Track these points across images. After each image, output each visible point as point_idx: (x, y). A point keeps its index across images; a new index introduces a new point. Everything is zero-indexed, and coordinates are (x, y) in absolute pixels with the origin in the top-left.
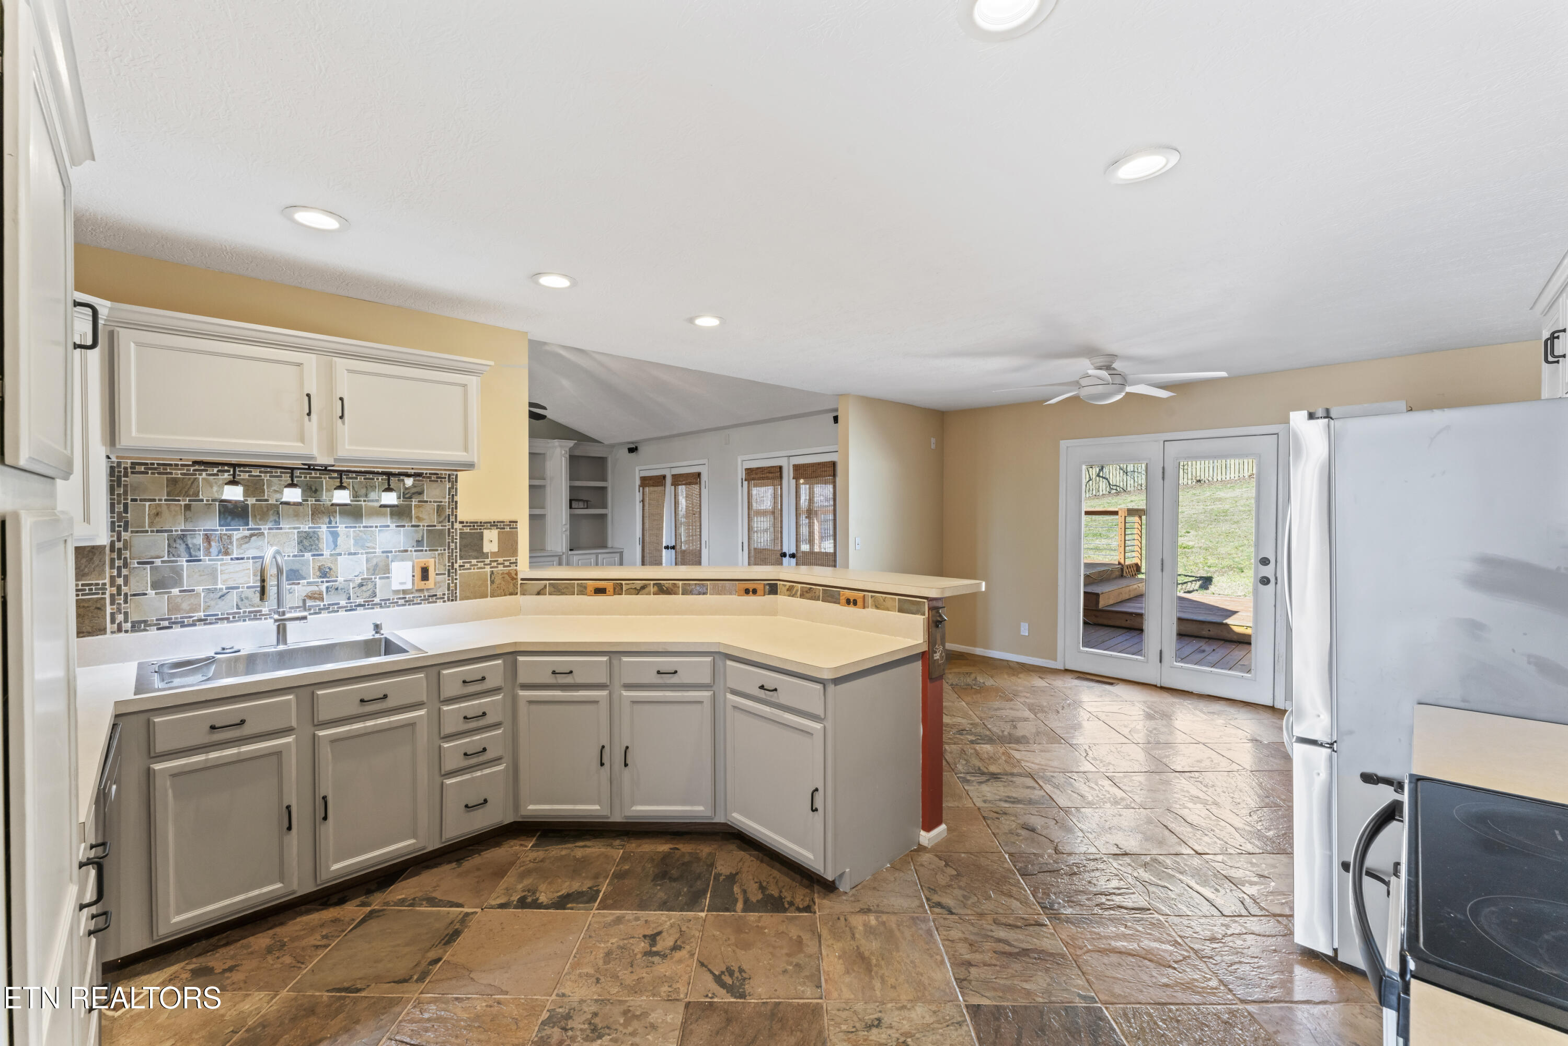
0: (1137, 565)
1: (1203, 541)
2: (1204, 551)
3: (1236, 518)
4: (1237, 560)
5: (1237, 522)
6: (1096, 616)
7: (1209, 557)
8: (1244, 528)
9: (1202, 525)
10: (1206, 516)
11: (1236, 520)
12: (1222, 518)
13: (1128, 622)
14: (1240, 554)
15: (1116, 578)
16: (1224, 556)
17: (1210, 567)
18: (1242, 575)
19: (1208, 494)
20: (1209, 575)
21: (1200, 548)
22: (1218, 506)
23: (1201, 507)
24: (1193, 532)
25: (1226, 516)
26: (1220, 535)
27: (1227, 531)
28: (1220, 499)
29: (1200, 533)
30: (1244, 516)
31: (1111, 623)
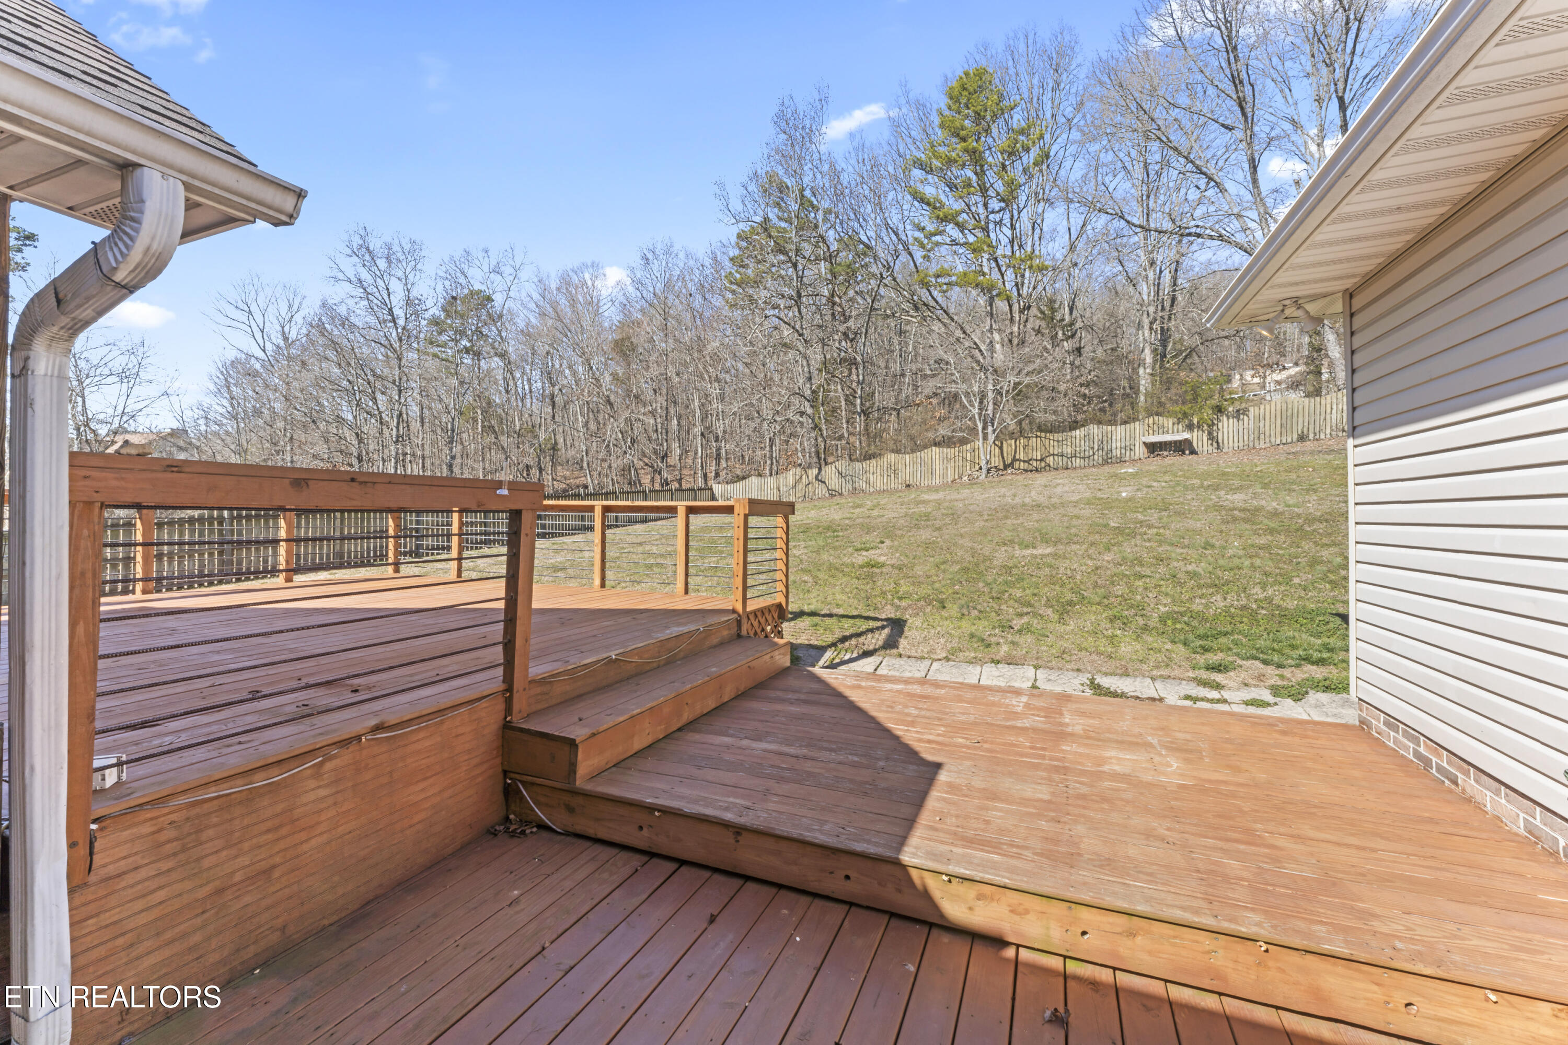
0: (779, 606)
1: (898, 555)
2: (897, 571)
3: (938, 523)
4: (937, 585)
5: (939, 529)
6: (570, 810)
7: (902, 582)
8: (947, 537)
9: (899, 532)
10: (906, 521)
11: (937, 526)
12: (923, 523)
13: (645, 832)
14: (941, 576)
15: (722, 644)
16: (921, 579)
17: (900, 599)
18: (944, 613)
19: (913, 496)
20: (898, 615)
21: (892, 566)
22: (922, 508)
23: (903, 510)
24: (888, 542)
25: (928, 520)
26: (919, 546)
27: (927, 541)
28: (924, 502)
29: (896, 543)
30: (947, 521)
31: (603, 834)
